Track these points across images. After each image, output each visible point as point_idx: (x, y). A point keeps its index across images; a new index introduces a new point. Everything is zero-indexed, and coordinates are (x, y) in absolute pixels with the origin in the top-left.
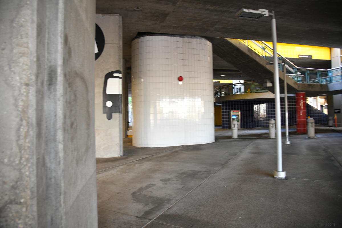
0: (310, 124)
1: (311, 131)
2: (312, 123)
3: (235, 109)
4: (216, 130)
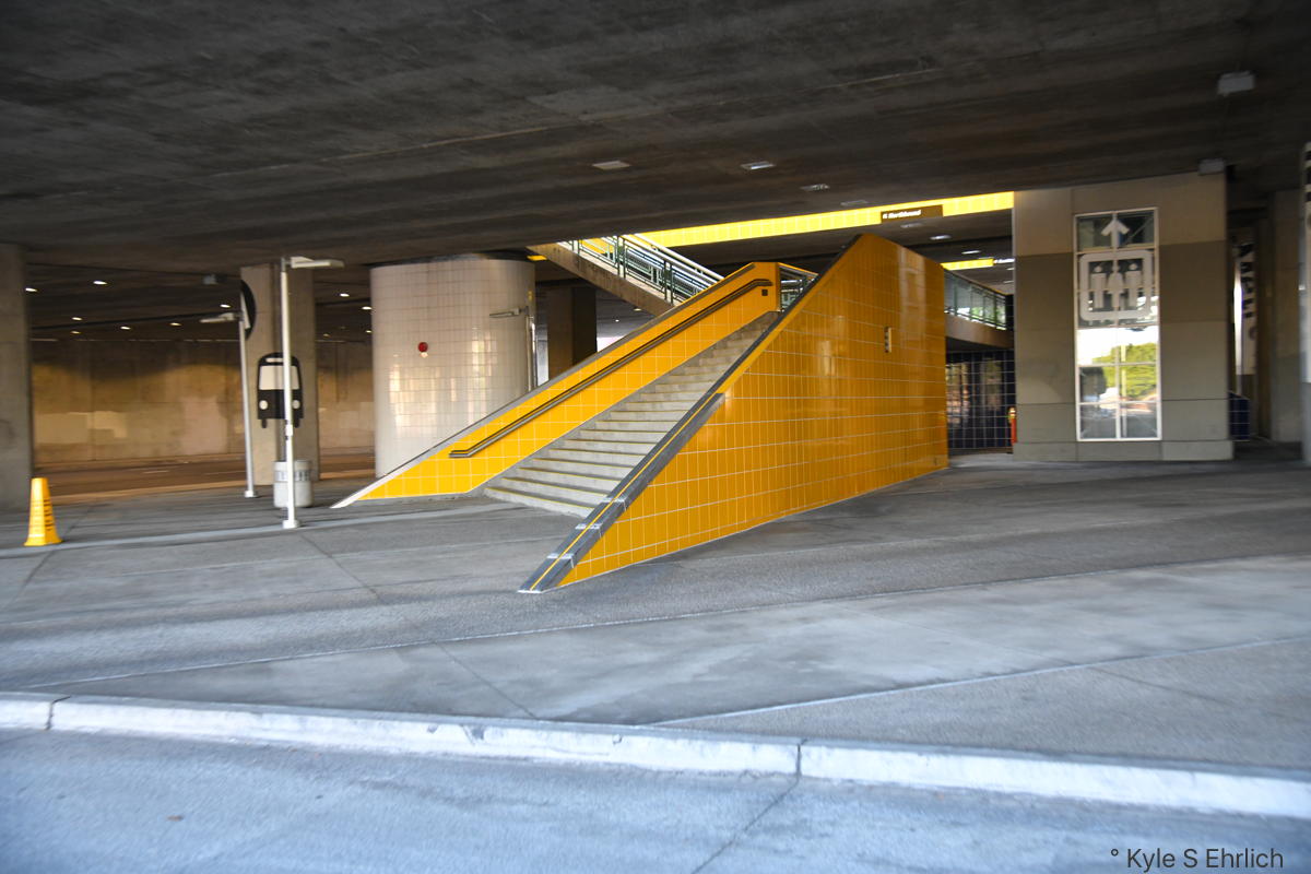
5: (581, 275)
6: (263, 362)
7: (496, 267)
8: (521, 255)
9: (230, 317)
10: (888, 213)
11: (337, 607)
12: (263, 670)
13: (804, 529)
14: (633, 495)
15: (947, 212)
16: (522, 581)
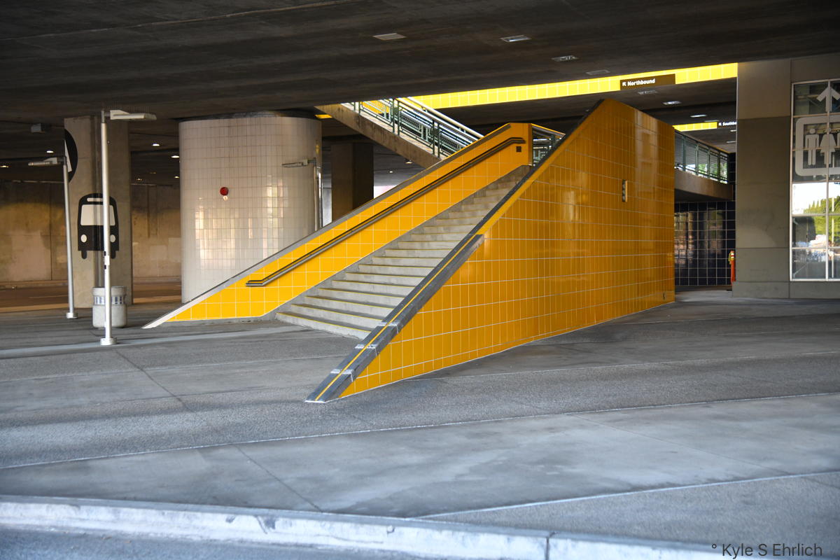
5: (361, 132)
6: (83, 201)
7: (288, 124)
8: (310, 114)
9: (55, 161)
10: (627, 81)
11: (147, 413)
12: (83, 468)
13: (549, 352)
14: (405, 320)
15: (678, 81)
16: (308, 392)
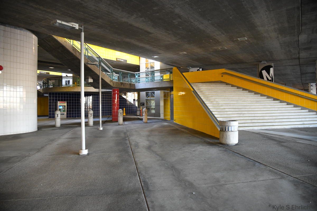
0: (120, 114)
1: (121, 120)
2: (121, 113)
3: (62, 100)
4: (38, 120)
10: (118, 59)
